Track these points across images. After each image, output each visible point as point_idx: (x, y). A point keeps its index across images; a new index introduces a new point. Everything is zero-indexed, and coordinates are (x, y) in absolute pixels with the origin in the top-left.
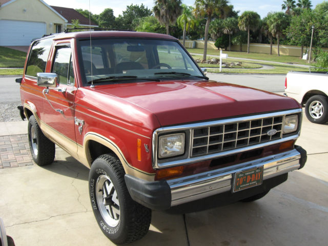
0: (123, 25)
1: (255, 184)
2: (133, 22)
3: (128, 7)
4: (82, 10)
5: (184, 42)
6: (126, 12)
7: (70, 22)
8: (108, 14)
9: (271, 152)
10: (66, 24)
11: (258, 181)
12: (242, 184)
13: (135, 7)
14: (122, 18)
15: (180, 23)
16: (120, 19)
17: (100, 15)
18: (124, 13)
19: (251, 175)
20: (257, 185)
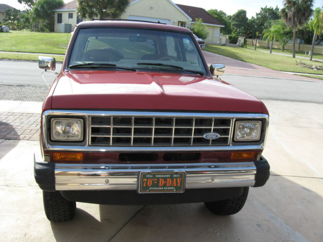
0: (256, 26)
1: (171, 190)
2: (265, 24)
3: (262, 8)
4: (217, 10)
5: (313, 47)
6: (260, 14)
7: (193, 20)
8: (241, 15)
9: (216, 160)
10: (190, 23)
11: (177, 188)
12: (152, 187)
13: (269, 9)
14: (254, 19)
15: (312, 27)
16: (253, 21)
17: (233, 16)
18: (257, 14)
19: (165, 179)
20: (175, 191)
